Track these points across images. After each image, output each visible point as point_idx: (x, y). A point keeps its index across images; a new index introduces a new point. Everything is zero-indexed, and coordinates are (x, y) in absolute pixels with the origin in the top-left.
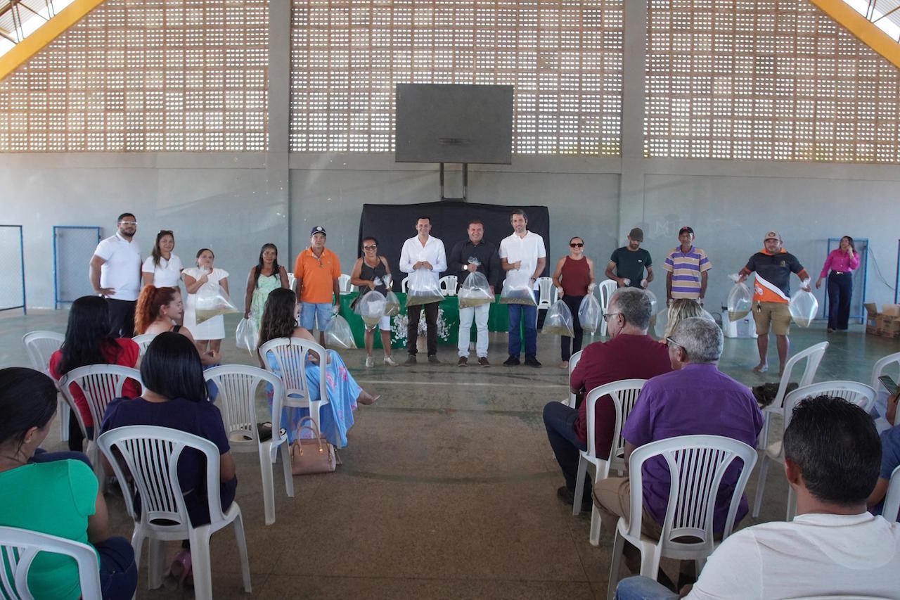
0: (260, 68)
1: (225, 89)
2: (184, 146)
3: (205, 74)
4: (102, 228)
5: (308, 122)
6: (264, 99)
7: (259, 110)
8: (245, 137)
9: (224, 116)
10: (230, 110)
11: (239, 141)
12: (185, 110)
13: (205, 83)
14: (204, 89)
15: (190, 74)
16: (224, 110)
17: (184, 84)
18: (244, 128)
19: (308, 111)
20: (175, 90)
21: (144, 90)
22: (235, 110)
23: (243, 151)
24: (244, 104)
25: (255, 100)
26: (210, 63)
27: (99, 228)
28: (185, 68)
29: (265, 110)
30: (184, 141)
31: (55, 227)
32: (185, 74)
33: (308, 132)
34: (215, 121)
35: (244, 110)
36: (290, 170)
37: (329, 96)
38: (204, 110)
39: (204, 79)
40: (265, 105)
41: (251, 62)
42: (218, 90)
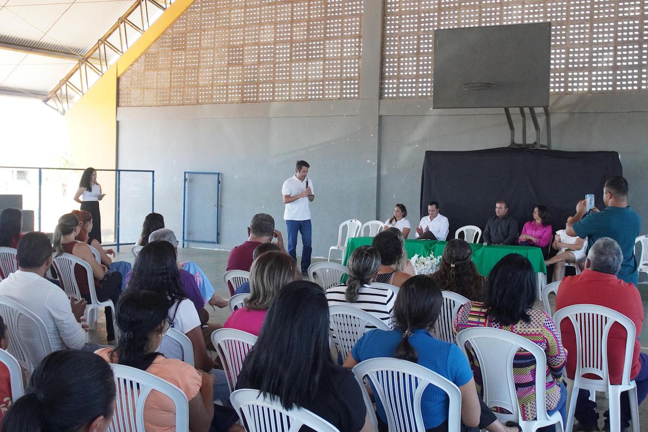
0: (356, 15)
1: (326, 38)
2: (290, 95)
3: (308, 26)
4: (221, 174)
5: (399, 67)
6: (359, 47)
7: (355, 57)
8: (342, 84)
9: (324, 65)
10: (329, 59)
11: (336, 89)
12: (291, 61)
13: (308, 34)
14: (308, 40)
15: (297, 26)
16: (324, 59)
17: (291, 36)
18: (341, 76)
19: (399, 56)
20: (284, 42)
21: (258, 44)
22: (333, 59)
23: (339, 99)
24: (342, 52)
25: (350, 48)
26: (314, 14)
27: (219, 173)
28: (292, 21)
29: (359, 58)
30: (290, 91)
31: (185, 173)
32: (292, 27)
33: (398, 77)
34: (316, 69)
35: (342, 58)
36: (380, 117)
37: (419, 39)
38: (308, 60)
39: (308, 30)
40: (360, 52)
41: (349, 11)
42: (319, 41)
